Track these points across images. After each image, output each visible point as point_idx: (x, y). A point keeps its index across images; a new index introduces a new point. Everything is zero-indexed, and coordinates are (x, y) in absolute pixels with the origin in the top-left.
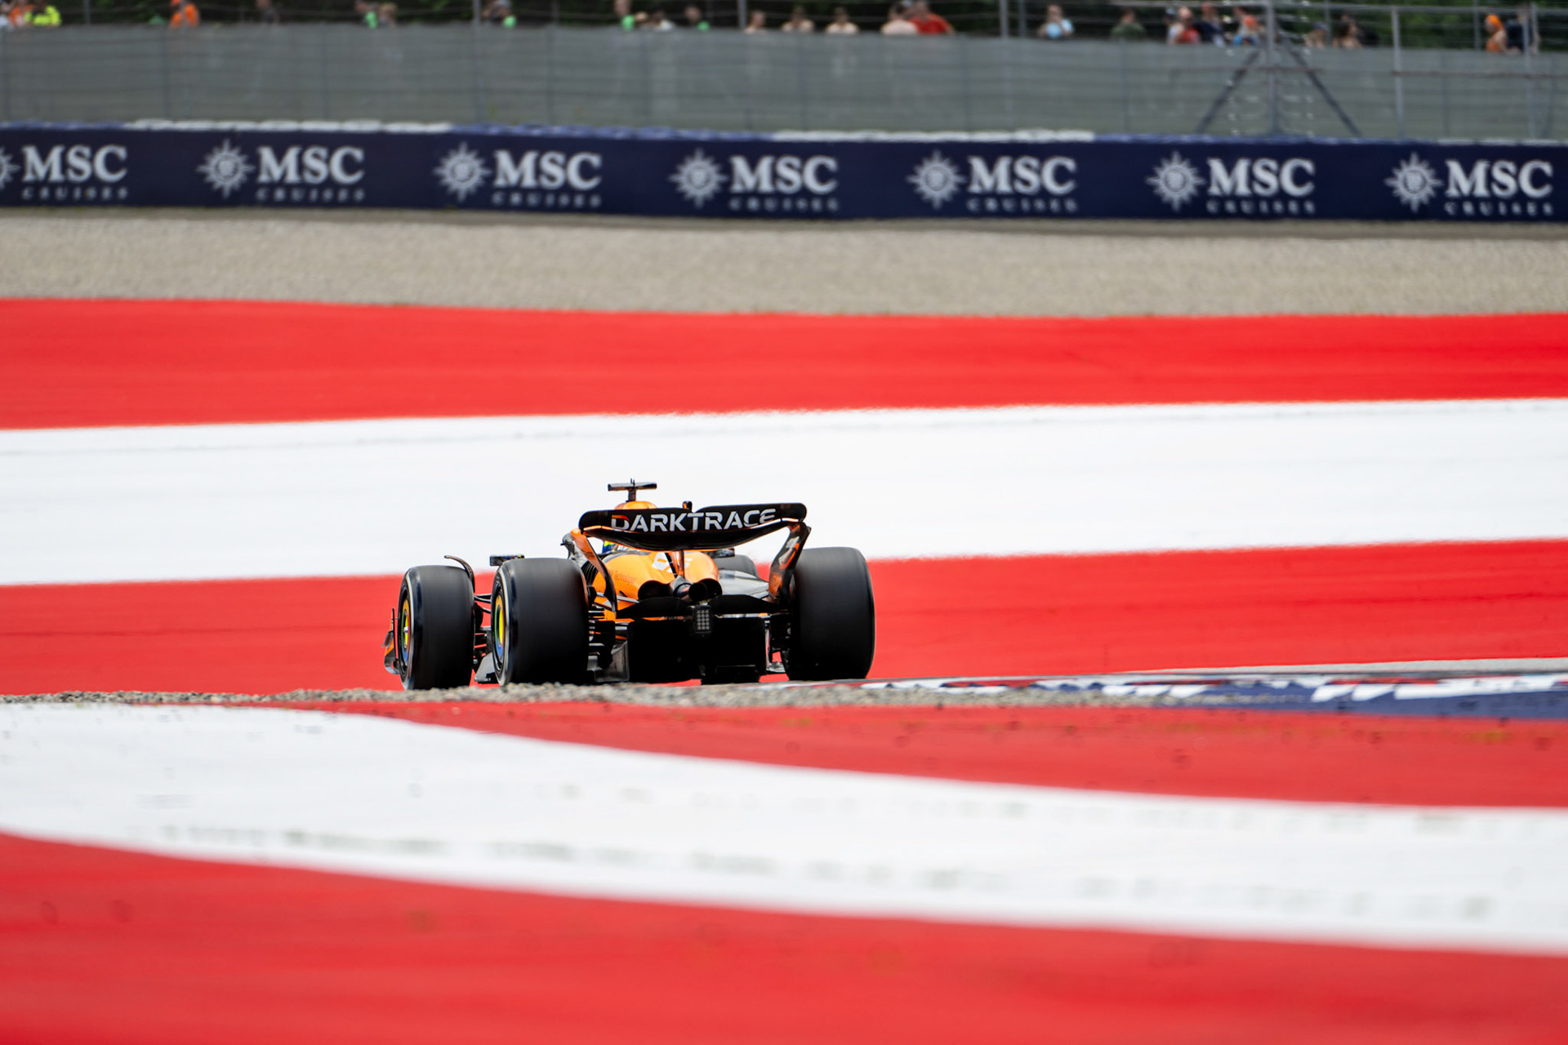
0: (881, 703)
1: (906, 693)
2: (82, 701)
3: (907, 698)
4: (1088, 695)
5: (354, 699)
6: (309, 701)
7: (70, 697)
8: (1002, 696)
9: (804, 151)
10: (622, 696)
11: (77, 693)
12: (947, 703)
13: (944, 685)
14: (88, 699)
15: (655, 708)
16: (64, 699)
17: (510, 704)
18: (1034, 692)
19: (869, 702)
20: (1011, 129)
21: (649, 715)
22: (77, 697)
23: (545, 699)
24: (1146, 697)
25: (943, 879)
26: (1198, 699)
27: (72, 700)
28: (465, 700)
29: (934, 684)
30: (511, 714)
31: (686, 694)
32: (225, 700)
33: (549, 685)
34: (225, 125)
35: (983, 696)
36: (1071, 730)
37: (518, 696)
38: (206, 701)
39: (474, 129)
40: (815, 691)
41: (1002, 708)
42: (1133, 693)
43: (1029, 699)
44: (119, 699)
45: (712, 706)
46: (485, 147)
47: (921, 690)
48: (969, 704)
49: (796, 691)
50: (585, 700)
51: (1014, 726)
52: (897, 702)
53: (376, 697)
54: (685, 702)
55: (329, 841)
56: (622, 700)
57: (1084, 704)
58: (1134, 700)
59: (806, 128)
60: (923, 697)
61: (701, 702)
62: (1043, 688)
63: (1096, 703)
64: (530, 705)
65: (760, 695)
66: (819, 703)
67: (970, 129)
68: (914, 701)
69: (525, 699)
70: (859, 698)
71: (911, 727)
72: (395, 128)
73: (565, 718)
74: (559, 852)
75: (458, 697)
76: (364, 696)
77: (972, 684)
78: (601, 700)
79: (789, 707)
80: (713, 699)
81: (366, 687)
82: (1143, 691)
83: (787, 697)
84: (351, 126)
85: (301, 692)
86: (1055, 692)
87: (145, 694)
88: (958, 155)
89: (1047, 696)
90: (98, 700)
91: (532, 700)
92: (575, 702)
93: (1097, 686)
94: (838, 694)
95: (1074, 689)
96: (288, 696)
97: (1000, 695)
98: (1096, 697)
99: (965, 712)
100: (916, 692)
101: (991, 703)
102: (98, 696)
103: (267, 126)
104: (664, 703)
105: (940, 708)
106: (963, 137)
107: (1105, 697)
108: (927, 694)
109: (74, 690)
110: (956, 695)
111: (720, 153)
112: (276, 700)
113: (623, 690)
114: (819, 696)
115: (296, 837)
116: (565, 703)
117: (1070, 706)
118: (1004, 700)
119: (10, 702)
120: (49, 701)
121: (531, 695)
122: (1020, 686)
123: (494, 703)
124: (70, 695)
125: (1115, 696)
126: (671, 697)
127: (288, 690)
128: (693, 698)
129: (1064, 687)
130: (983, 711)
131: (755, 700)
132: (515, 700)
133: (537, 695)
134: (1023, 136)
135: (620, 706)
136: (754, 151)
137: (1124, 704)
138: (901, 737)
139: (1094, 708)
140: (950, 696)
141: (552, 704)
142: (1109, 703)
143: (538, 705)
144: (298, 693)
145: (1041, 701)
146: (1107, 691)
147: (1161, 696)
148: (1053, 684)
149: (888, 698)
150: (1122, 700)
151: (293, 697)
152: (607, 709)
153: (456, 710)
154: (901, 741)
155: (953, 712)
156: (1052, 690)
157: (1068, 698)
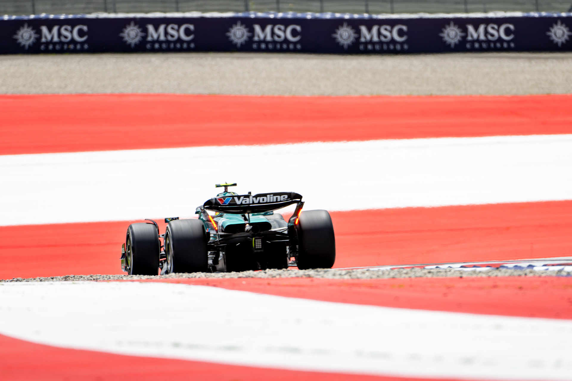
0: (435, 277)
1: (446, 271)
2: (74, 279)
3: (446, 274)
4: (528, 271)
5: (197, 277)
6: (177, 278)
7: (69, 278)
9: (392, 23)
10: (318, 274)
11: (72, 276)
12: (464, 276)
13: (462, 267)
14: (77, 279)
15: (333, 279)
16: (66, 279)
17: (268, 279)
18: (503, 270)
19: (429, 276)
20: (485, 12)
21: (331, 284)
22: (71, 278)
23: (283, 276)
24: (554, 271)
25: (468, 361)
28: (247, 277)
29: (456, 266)
30: (269, 284)
31: (347, 273)
34: (131, 15)
35: (480, 272)
36: (521, 288)
37: (271, 275)
38: (130, 279)
39: (243, 15)
40: (405, 271)
41: (489, 278)
42: (547, 269)
43: (501, 274)
44: (91, 278)
45: (358, 278)
46: (249, 24)
47: (453, 271)
48: (474, 276)
49: (396, 270)
50: (302, 277)
51: (495, 287)
52: (442, 275)
54: (347, 277)
55: (192, 346)
56: (318, 277)
57: (526, 274)
58: (548, 273)
59: (392, 12)
60: (453, 274)
61: (354, 277)
62: (507, 267)
63: (531, 275)
64: (277, 279)
65: (380, 273)
66: (407, 276)
67: (465, 11)
68: (449, 275)
69: (275, 277)
70: (425, 274)
71: (448, 288)
72: (208, 15)
73: (293, 286)
74: (295, 350)
75: (244, 276)
76: (201, 276)
77: (474, 266)
78: (309, 276)
79: (394, 278)
80: (359, 275)
81: (203, 272)
82: (551, 268)
83: (392, 274)
84: (188, 15)
86: (512, 270)
87: (102, 275)
88: (462, 24)
89: (509, 271)
91: (278, 277)
92: (297, 277)
93: (531, 266)
94: (415, 272)
95: (520, 268)
96: (168, 276)
97: (488, 272)
98: (531, 272)
99: (473, 280)
100: (450, 271)
101: (484, 276)
102: (82, 277)
103: (150, 15)
104: (337, 277)
105: (461, 277)
106: (463, 15)
107: (535, 272)
108: (455, 271)
109: (70, 275)
110: (468, 272)
111: (355, 25)
113: (319, 272)
114: (407, 273)
115: (176, 345)
116: (292, 278)
117: (520, 276)
118: (490, 274)
119: (41, 281)
120: (59, 280)
122: (498, 267)
123: (260, 278)
124: (69, 277)
125: (540, 271)
126: (340, 275)
128: (350, 276)
129: (516, 266)
130: (480, 279)
131: (378, 276)
132: (270, 277)
133: (280, 275)
134: (491, 15)
135: (319, 279)
136: (370, 24)
137: (544, 275)
139: (531, 277)
140: (465, 272)
141: (287, 278)
142: (537, 275)
143: (281, 279)
144: (172, 275)
145: (507, 275)
146: (535, 269)
147: (560, 271)
148: (511, 265)
149: (439, 274)
150: (543, 273)
151: (170, 276)
152: (312, 281)
153: (244, 282)
154: (445, 294)
155: (468, 280)
156: (510, 269)
157: (519, 272)
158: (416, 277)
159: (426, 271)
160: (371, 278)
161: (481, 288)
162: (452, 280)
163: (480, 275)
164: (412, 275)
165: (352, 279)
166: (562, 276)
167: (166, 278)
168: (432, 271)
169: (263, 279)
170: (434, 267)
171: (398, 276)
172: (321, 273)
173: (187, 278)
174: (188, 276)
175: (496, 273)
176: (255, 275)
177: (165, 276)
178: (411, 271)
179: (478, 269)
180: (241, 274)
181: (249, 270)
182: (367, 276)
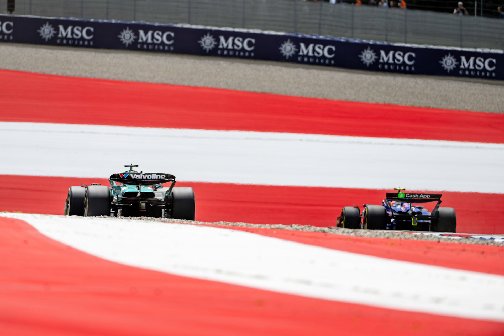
0: (419, 239)
1: (428, 236)
2: (147, 220)
3: (428, 238)
4: (489, 241)
5: (240, 226)
6: (225, 225)
7: (143, 219)
9: (405, 50)
10: (332, 231)
12: (441, 241)
13: (440, 235)
14: (149, 220)
15: (342, 236)
17: (293, 231)
18: (471, 239)
19: (415, 239)
20: (476, 48)
21: (340, 238)
22: (145, 219)
23: (304, 230)
25: (438, 301)
27: (143, 220)
28: (278, 229)
29: (437, 234)
30: (293, 235)
32: (196, 223)
33: (307, 226)
34: (208, 28)
35: (453, 239)
36: (483, 253)
37: (296, 229)
38: (190, 223)
39: (292, 35)
41: (460, 244)
43: (468, 242)
44: (160, 220)
45: (361, 236)
46: (296, 41)
47: (433, 237)
48: (449, 242)
50: (319, 232)
51: (464, 250)
52: (424, 239)
53: (247, 226)
54: (352, 235)
55: (230, 273)
56: (331, 233)
57: (487, 244)
59: (406, 42)
60: (433, 239)
61: (358, 235)
62: (474, 238)
63: (492, 244)
64: (299, 232)
65: (378, 234)
66: (398, 238)
67: (461, 46)
68: (430, 240)
69: (298, 230)
70: (412, 237)
71: (429, 248)
72: (266, 32)
73: (311, 237)
74: (307, 283)
75: (275, 228)
76: (243, 225)
77: (450, 235)
78: (324, 232)
79: (388, 238)
80: (362, 234)
81: (244, 222)
83: (387, 235)
84: (251, 31)
85: (222, 222)
86: (478, 240)
87: (169, 219)
88: (457, 55)
89: (475, 241)
90: (153, 220)
91: (300, 230)
92: (315, 232)
93: (492, 239)
94: (405, 235)
95: (485, 239)
96: (217, 223)
97: (460, 240)
98: (492, 242)
99: (447, 245)
100: (431, 237)
101: (456, 242)
102: (153, 219)
103: (223, 29)
104: (345, 234)
105: (439, 242)
106: (459, 49)
107: (495, 243)
108: (435, 238)
110: (444, 239)
111: (376, 49)
112: (214, 224)
113: (332, 229)
114: (398, 235)
115: (218, 271)
116: (311, 232)
117: (483, 244)
119: (122, 219)
120: (136, 219)
121: (300, 228)
122: (467, 237)
123: (287, 230)
124: (143, 218)
125: (498, 242)
126: (348, 232)
127: (218, 221)
128: (355, 234)
129: (481, 238)
130: (453, 244)
132: (295, 230)
133: (302, 229)
134: (479, 50)
136: (388, 49)
137: (501, 245)
139: (491, 246)
140: (442, 239)
141: (307, 232)
142: (496, 245)
143: (302, 232)
145: (473, 243)
146: (496, 240)
148: (477, 237)
149: (422, 238)
151: (219, 224)
152: (326, 235)
153: (275, 232)
154: (425, 252)
155: (443, 244)
156: (477, 239)
157: (483, 242)
158: (405, 239)
160: (371, 237)
162: (432, 243)
163: (453, 242)
164: (402, 237)
167: (217, 225)
168: (417, 235)
169: (290, 231)
170: (420, 233)
171: (391, 237)
172: (334, 230)
175: (465, 241)
176: (284, 228)
178: (402, 234)
179: (452, 238)
180: (273, 226)
181: (280, 224)
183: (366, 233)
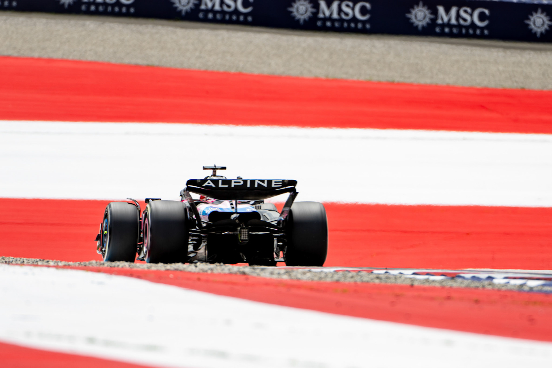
0: (383, 283)
1: (396, 278)
3: (396, 280)
4: (486, 283)
5: (120, 266)
6: (98, 266)
8: (443, 282)
10: (254, 272)
12: (416, 284)
13: (414, 274)
15: (271, 279)
17: (198, 273)
18: (459, 280)
19: (377, 281)
21: (267, 283)
23: (215, 272)
24: (515, 285)
26: (540, 288)
28: (176, 270)
29: (408, 273)
30: (199, 279)
31: (287, 272)
33: (218, 264)
35: (433, 281)
36: (477, 302)
37: (202, 270)
38: (46, 264)
41: (443, 288)
42: (508, 283)
43: (456, 284)
44: (3, 260)
45: (298, 279)
47: (403, 276)
48: (427, 285)
49: (341, 273)
50: (236, 274)
51: (449, 298)
52: (391, 282)
53: (131, 267)
54: (285, 277)
55: (109, 342)
56: (254, 275)
57: (483, 287)
58: (509, 287)
60: (404, 280)
62: (463, 278)
63: (490, 287)
64: (208, 274)
65: (323, 275)
66: (352, 280)
68: (399, 282)
69: (206, 271)
70: (373, 279)
71: (397, 296)
73: (226, 283)
74: (222, 355)
75: (172, 269)
76: (125, 266)
77: (428, 274)
78: (244, 273)
79: (337, 281)
80: (299, 276)
81: (127, 261)
82: (513, 282)
85: (94, 262)
86: (469, 281)
87: (15, 259)
89: (466, 282)
91: (209, 272)
92: (231, 274)
93: (490, 278)
94: (361, 277)
95: (479, 279)
96: (87, 263)
97: (441, 282)
98: (490, 284)
99: (425, 289)
100: (400, 277)
101: (437, 285)
104: (275, 277)
105: (412, 286)
107: (494, 285)
108: (406, 278)
110: (420, 280)
112: (81, 265)
113: (256, 269)
114: (352, 277)
115: (91, 340)
116: (225, 274)
117: (477, 288)
118: (444, 284)
121: (209, 269)
122: (454, 277)
123: (190, 272)
125: (499, 284)
126: (279, 274)
127: (88, 261)
128: (290, 275)
129: (473, 277)
130: (433, 289)
131: (320, 278)
132: (201, 272)
133: (212, 270)
135: (254, 277)
137: (504, 288)
138: (393, 302)
139: (489, 290)
140: (417, 280)
141: (219, 275)
142: (496, 288)
143: (212, 274)
144: (92, 263)
145: (463, 286)
146: (495, 281)
147: (522, 285)
148: (468, 276)
149: (387, 280)
150: (503, 286)
151: (90, 264)
152: (247, 279)
153: (171, 276)
154: (393, 303)
155: (419, 289)
156: (467, 279)
157: (476, 284)
158: (362, 282)
159: (372, 276)
160: (312, 280)
161: (432, 299)
162: (402, 288)
163: (433, 284)
164: (358, 279)
165: (291, 279)
166: (524, 291)
167: (85, 266)
168: (380, 276)
169: (194, 273)
170: (383, 272)
171: (342, 280)
172: (258, 271)
173: (109, 267)
174: (111, 265)
175: (450, 283)
176: (184, 269)
177: (85, 263)
178: (357, 275)
179: (432, 278)
180: (169, 266)
181: (178, 262)
182: (309, 277)
183: (304, 273)
